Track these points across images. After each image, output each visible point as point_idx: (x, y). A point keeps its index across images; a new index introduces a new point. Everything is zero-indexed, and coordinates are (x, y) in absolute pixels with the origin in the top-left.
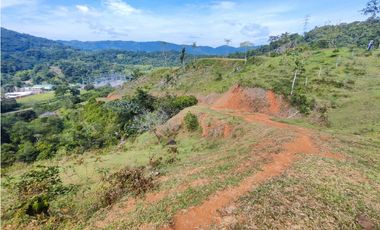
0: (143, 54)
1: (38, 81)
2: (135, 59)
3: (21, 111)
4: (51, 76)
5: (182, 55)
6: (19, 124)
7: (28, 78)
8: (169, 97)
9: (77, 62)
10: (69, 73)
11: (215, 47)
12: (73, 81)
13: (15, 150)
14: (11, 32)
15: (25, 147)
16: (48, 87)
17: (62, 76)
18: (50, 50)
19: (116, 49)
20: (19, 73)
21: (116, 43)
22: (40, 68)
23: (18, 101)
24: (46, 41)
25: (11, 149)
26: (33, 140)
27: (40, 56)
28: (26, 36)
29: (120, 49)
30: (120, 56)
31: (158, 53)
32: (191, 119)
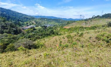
2: (49, 21)
7: (27, 24)
14: (17, 12)
22: (30, 21)
30: (45, 20)
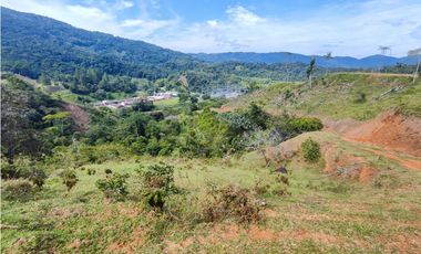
0: (263, 66)
1: (170, 88)
2: (253, 72)
3: (155, 112)
4: (178, 84)
5: (310, 68)
6: (152, 122)
7: (163, 86)
8: (286, 116)
9: (200, 73)
10: (192, 83)
11: (359, 58)
12: (194, 91)
13: (146, 142)
15: (153, 142)
16: (175, 94)
17: (187, 85)
18: (180, 62)
19: (234, 60)
20: (158, 81)
21: (237, 54)
22: (172, 77)
23: (155, 104)
24: (181, 54)
25: (145, 141)
26: (159, 138)
27: (174, 67)
28: (168, 50)
29: (239, 61)
30: (238, 68)
31: (280, 65)
32: (311, 147)
